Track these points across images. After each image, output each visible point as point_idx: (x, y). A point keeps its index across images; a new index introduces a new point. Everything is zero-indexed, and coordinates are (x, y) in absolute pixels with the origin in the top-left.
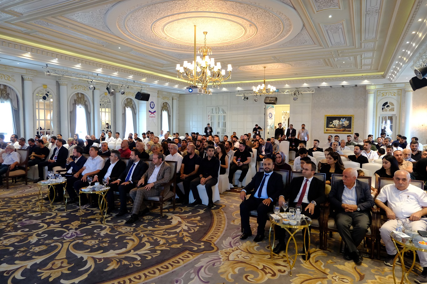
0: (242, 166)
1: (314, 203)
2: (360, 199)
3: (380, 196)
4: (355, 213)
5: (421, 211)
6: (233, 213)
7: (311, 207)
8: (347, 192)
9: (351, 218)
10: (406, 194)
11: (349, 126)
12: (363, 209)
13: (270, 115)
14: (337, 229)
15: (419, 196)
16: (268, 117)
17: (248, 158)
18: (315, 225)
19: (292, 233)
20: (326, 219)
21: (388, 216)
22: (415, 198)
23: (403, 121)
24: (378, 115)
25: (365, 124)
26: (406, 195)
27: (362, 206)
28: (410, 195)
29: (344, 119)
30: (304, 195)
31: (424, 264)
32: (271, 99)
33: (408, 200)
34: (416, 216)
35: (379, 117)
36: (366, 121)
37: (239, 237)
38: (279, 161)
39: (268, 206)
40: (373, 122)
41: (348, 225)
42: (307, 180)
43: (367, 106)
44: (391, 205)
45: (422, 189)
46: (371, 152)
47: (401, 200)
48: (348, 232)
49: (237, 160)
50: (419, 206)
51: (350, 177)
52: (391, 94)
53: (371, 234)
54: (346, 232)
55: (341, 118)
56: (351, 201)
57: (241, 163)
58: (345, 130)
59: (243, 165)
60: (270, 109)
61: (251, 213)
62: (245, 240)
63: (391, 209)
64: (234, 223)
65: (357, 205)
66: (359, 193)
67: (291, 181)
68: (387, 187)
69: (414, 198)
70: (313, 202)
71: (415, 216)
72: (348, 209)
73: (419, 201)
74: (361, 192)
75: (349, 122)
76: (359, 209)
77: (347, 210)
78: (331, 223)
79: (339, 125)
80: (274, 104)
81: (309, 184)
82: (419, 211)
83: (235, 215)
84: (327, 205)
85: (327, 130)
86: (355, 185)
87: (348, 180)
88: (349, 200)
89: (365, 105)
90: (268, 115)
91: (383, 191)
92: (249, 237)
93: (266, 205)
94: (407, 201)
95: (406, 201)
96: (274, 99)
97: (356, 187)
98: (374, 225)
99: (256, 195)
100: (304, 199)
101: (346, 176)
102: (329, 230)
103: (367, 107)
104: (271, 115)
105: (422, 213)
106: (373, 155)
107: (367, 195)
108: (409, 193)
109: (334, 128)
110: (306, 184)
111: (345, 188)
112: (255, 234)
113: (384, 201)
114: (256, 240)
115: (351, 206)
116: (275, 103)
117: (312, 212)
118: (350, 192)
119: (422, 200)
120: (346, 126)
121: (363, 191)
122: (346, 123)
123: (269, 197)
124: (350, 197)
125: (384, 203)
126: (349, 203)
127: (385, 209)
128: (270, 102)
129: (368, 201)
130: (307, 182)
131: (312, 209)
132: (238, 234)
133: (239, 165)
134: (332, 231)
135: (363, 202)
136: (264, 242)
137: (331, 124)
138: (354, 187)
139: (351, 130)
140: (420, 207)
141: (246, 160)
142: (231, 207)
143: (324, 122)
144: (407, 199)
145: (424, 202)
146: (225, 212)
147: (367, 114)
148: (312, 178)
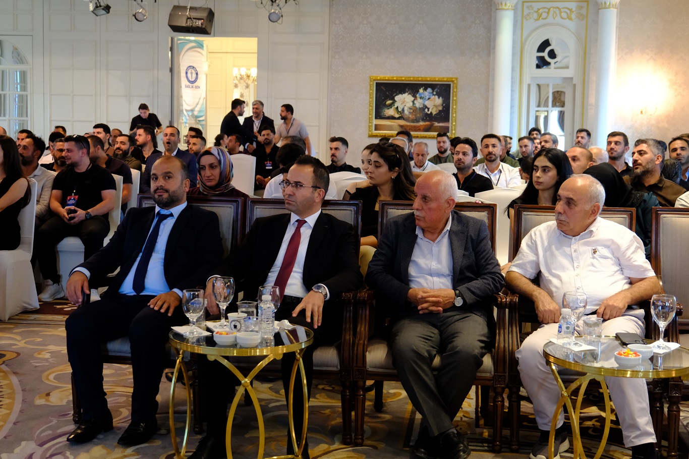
0: (82, 222)
1: (323, 291)
2: (461, 271)
3: (520, 259)
4: (449, 314)
5: (628, 289)
6: (46, 374)
7: (314, 305)
8: (426, 251)
9: (436, 331)
10: (586, 244)
11: (444, 114)
12: (470, 298)
13: (189, 75)
14: (395, 371)
15: (623, 248)
16: (184, 81)
17: (107, 193)
18: (327, 366)
19: (246, 376)
20: (361, 342)
21: (540, 315)
22: (613, 254)
23: (592, 100)
24: (527, 80)
25: (490, 106)
26: (589, 249)
27: (469, 289)
28: (599, 248)
29: (429, 90)
30: (291, 271)
31: (635, 438)
32: (194, 14)
33: (595, 261)
34: (615, 304)
35: (529, 86)
36: (493, 97)
37: (64, 438)
38: (210, 180)
39: (170, 315)
40: (512, 100)
41: (428, 352)
42: (301, 223)
43: (494, 48)
44: (550, 281)
45: (631, 229)
46: (500, 167)
47: (576, 265)
48: (427, 375)
49: (64, 205)
50: (623, 276)
51: (437, 199)
52: (561, 12)
53: (493, 373)
54: (421, 373)
55: (420, 85)
56: (436, 279)
57: (81, 213)
58: (432, 125)
59: (89, 218)
60: (190, 53)
61: (107, 351)
62: (87, 446)
63: (550, 294)
64: (47, 400)
65: (454, 288)
66: (460, 252)
67: (247, 230)
68: (540, 231)
69: (610, 255)
70: (319, 288)
71: (611, 303)
72: (427, 302)
73: (623, 262)
74: (466, 249)
75: (444, 102)
76: (459, 302)
77: (425, 305)
78: (377, 355)
79: (414, 110)
80: (202, 31)
81: (306, 233)
82: (622, 291)
83: (51, 377)
84: (363, 294)
85: (377, 127)
86: (448, 227)
87: (430, 209)
88: (431, 275)
89: (489, 46)
90: (183, 74)
91: (528, 245)
92: (101, 436)
93: (162, 311)
94: (593, 265)
95: (589, 265)
96: (204, 15)
97: (450, 232)
98: (502, 345)
99: (127, 287)
100: (291, 284)
101: (425, 198)
102: (371, 375)
103: (494, 53)
104: (194, 75)
105: (629, 295)
106: (508, 179)
107: (483, 258)
108: (597, 242)
109: (399, 118)
110: (296, 236)
111: (419, 240)
112: (124, 425)
113: (531, 272)
114: (129, 439)
115: (436, 293)
116: (208, 30)
117: (316, 319)
118: (435, 249)
119: (629, 259)
120: (434, 113)
121: (470, 245)
122: (434, 103)
123: (171, 288)
124: (434, 265)
125: (529, 279)
126: (431, 285)
127: (532, 295)
128: (189, 23)
129: (485, 274)
130: (302, 230)
131: (316, 309)
132: (60, 431)
133: (74, 218)
134: (380, 378)
135: (471, 280)
136: (158, 443)
137: (390, 106)
138: (445, 230)
139: (450, 125)
140: (625, 281)
141: (100, 199)
142: (40, 356)
143: (366, 99)
144: (592, 260)
145: (635, 263)
146: (15, 373)
147: (493, 76)
148: (316, 215)
